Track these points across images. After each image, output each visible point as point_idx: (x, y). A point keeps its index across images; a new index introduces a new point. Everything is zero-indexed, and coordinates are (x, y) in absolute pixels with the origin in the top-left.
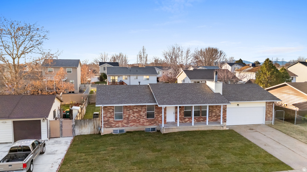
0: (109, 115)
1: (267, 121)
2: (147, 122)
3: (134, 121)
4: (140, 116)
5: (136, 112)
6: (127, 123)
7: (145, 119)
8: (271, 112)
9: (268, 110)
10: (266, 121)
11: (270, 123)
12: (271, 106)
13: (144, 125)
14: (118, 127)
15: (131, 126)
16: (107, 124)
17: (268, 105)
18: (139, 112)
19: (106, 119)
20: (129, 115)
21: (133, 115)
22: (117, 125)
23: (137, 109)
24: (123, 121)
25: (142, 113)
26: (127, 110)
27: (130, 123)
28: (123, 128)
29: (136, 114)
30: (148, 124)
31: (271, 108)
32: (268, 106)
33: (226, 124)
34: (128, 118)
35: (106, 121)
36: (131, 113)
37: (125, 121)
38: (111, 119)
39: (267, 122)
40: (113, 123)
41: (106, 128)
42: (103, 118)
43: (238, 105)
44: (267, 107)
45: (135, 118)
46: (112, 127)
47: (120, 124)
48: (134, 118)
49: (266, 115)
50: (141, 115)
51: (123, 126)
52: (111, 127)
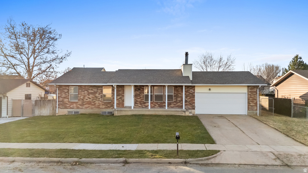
0: (64, 95)
1: (250, 110)
2: (103, 105)
3: (89, 103)
4: (95, 98)
5: (92, 93)
6: (82, 105)
7: (101, 101)
8: (255, 100)
9: (251, 97)
10: (249, 111)
11: (255, 113)
12: (254, 92)
13: (99, 108)
14: (73, 108)
15: (86, 108)
16: (61, 104)
17: (250, 90)
18: (94, 93)
19: (61, 99)
20: (84, 97)
21: (88, 96)
22: (72, 106)
23: (92, 90)
24: (77, 102)
25: (97, 95)
26: (82, 91)
27: (85, 104)
28: (78, 110)
29: (91, 96)
30: (104, 107)
31: (254, 94)
32: (250, 92)
33: (195, 112)
34: (83, 99)
35: (61, 101)
36: (86, 94)
37: (80, 103)
38: (66, 100)
39: (250, 113)
40: (67, 104)
41: (61, 108)
42: (58, 98)
43: (210, 89)
44: (250, 93)
45: (90, 100)
46: (67, 108)
47: (75, 105)
48: (89, 100)
49: (248, 103)
50: (96, 97)
51: (78, 108)
52: (66, 108)
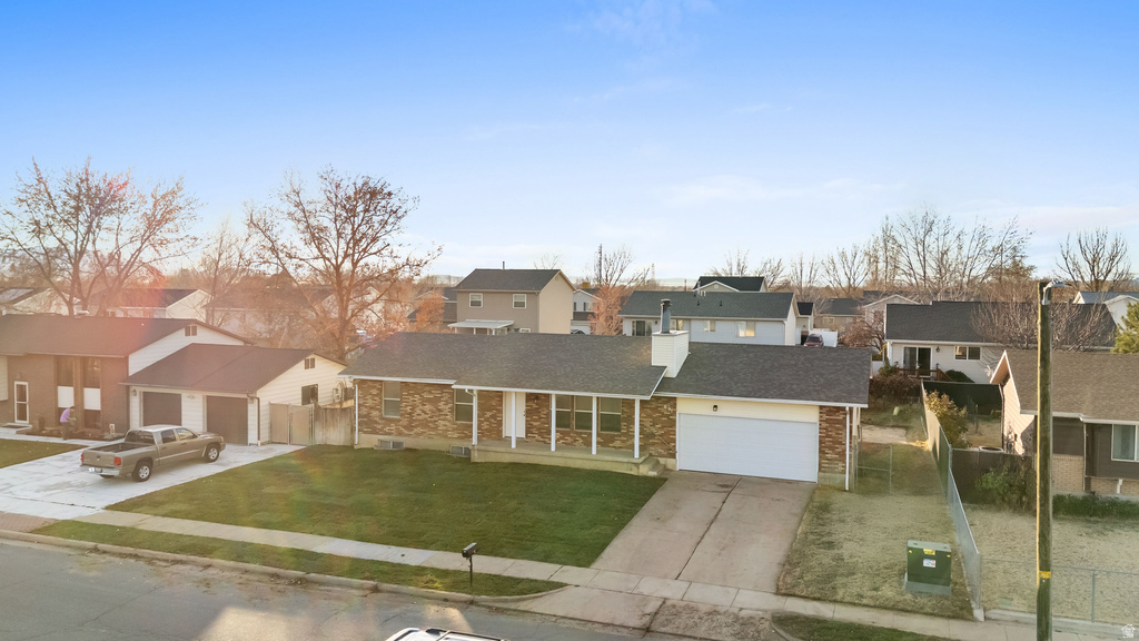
0: (370, 402)
1: (824, 472)
2: (454, 429)
3: (424, 424)
4: (438, 413)
5: (429, 400)
6: (410, 427)
7: (449, 421)
8: (840, 443)
9: (828, 436)
10: (822, 474)
11: (838, 481)
12: (838, 422)
13: (446, 437)
14: (390, 434)
15: (418, 435)
16: (366, 423)
17: (825, 417)
18: (435, 401)
19: (364, 411)
20: (414, 408)
21: (421, 407)
22: (387, 429)
23: (430, 392)
24: (399, 420)
25: (441, 405)
26: (409, 394)
27: (416, 427)
28: (400, 439)
29: (428, 407)
30: (456, 435)
31: (838, 429)
32: (826, 421)
33: (675, 466)
34: (410, 414)
35: (365, 416)
36: (417, 403)
37: (405, 422)
38: (375, 413)
39: (825, 478)
40: (376, 422)
41: (365, 432)
43: (715, 406)
44: (824, 425)
45: (426, 416)
46: (377, 433)
47: (393, 427)
48: (423, 416)
49: (821, 452)
50: (440, 410)
51: (400, 434)
52: (374, 432)
